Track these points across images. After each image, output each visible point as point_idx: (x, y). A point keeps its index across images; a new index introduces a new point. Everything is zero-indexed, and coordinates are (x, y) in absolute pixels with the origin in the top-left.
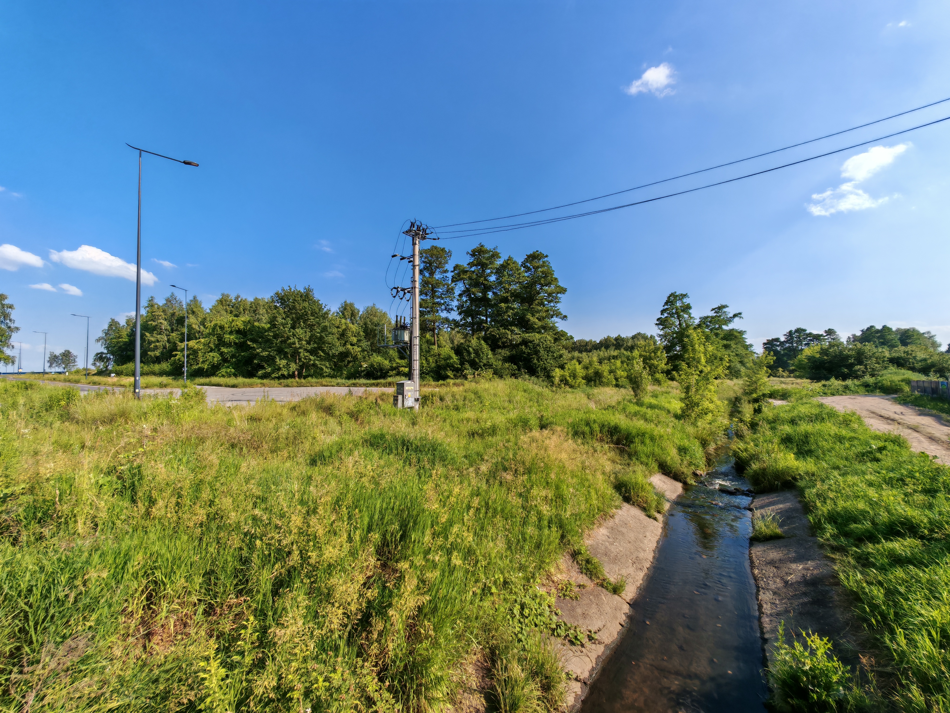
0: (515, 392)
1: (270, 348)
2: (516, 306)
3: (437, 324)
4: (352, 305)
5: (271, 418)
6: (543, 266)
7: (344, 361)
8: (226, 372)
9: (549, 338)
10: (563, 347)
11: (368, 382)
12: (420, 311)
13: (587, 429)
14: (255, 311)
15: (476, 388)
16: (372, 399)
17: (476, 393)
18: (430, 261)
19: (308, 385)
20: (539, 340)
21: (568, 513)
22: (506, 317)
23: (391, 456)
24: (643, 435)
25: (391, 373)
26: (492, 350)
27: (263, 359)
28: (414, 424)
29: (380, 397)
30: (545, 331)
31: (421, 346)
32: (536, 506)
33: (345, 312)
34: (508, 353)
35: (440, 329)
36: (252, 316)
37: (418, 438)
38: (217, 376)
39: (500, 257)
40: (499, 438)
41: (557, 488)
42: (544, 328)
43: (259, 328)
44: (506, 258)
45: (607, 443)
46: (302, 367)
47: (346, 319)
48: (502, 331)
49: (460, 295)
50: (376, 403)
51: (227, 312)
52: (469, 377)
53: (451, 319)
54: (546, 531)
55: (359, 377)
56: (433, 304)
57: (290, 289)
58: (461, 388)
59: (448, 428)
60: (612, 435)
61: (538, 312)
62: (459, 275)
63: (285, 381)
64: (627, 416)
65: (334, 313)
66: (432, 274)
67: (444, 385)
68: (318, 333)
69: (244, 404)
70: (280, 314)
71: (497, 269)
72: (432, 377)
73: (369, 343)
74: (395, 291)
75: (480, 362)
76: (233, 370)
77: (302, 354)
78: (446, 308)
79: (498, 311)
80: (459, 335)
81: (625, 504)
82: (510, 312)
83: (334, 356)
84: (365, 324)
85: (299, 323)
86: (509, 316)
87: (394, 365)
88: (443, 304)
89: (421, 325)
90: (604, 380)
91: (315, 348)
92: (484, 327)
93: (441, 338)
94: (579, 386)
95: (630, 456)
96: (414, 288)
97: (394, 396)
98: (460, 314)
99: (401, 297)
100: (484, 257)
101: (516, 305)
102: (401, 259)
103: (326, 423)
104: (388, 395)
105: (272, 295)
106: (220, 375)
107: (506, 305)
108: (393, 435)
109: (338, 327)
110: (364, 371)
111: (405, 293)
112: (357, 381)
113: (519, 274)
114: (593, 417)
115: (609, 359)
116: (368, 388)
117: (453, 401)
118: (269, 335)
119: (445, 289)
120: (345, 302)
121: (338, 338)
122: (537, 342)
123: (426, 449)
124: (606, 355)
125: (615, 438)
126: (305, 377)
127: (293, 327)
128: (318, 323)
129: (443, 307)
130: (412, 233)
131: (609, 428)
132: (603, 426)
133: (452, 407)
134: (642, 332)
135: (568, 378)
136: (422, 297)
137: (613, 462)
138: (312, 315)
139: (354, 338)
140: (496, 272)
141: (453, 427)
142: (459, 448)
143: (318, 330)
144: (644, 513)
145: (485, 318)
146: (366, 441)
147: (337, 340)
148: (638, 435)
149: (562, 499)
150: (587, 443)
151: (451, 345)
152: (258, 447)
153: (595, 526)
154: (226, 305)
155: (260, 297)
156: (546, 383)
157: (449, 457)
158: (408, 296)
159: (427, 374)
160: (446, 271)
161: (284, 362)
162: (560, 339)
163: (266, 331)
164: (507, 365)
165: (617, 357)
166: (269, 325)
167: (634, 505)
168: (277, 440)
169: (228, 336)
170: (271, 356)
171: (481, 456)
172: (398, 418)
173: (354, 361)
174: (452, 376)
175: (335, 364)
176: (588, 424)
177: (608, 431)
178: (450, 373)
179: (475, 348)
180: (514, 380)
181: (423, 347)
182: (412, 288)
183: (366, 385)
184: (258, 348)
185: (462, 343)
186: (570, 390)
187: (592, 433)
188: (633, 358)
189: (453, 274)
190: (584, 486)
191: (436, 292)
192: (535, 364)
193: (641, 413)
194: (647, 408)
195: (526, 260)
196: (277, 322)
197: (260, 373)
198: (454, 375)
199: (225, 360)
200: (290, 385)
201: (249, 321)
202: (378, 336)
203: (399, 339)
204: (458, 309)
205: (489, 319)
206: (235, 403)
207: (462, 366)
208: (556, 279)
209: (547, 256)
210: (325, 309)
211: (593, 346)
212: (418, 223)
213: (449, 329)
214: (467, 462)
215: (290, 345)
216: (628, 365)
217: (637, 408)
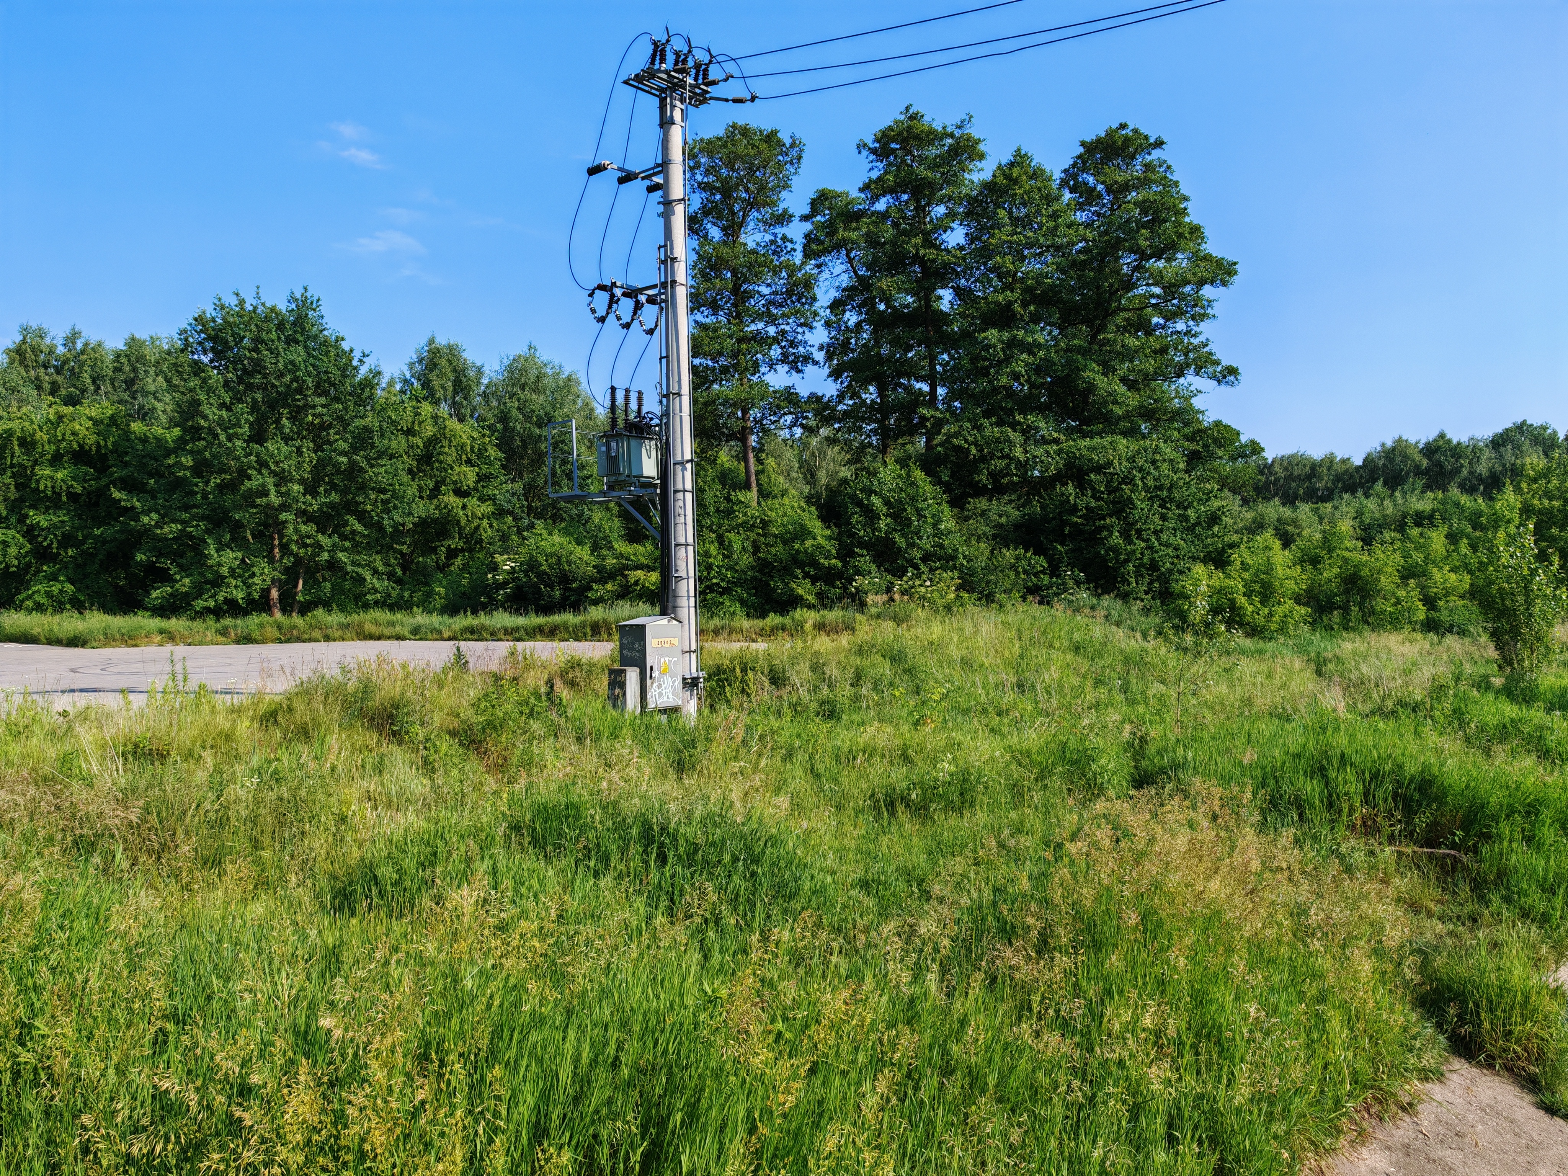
0: (1038, 654)
1: (186, 508)
2: (1041, 338)
3: (755, 413)
4: (452, 352)
5: (197, 750)
6: (1143, 182)
7: (434, 550)
8: (49, 595)
9: (1167, 450)
10: (1223, 483)
11: (521, 621)
12: (694, 370)
13: (1311, 788)
14: (130, 383)
15: (897, 638)
16: (535, 680)
17: (896, 658)
18: (725, 181)
19: (316, 634)
20: (1131, 459)
21: (1242, 1094)
22: (1004, 380)
23: (607, 881)
24: (1532, 810)
25: (598, 590)
26: (952, 503)
27: (162, 547)
28: (681, 768)
29: (563, 674)
30: (1154, 428)
31: (699, 493)
32: (1121, 1064)
33: (433, 376)
34: (1015, 514)
35: (766, 431)
36: (120, 402)
37: (697, 815)
38: (18, 608)
39: (982, 156)
40: (982, 817)
41: (1200, 999)
42: (1148, 414)
43: (144, 440)
44: (1006, 158)
45: (1391, 839)
46: (291, 573)
47: (436, 403)
48: (992, 431)
49: (836, 306)
50: (549, 694)
51: (39, 388)
52: (870, 599)
53: (804, 392)
54: (1161, 1157)
55: (489, 607)
56: (740, 341)
57: (242, 303)
58: (844, 640)
59: (799, 780)
60: (1409, 811)
61: (1129, 355)
62: (830, 228)
63: (239, 624)
64: (1467, 740)
65: (391, 383)
66: (732, 230)
67: (783, 628)
68: (342, 453)
69: (112, 702)
70: (210, 391)
71: (973, 201)
72: (742, 602)
73: (519, 486)
74: (602, 298)
75: (912, 545)
76: (69, 588)
77: (290, 529)
78: (785, 355)
79: (974, 360)
80: (833, 452)
81: (1458, 1063)
82: (1021, 363)
83: (398, 532)
84: (504, 418)
85: (278, 421)
86: (1016, 377)
87: (610, 562)
88: (776, 340)
89: (697, 419)
90: (1379, 604)
91: (332, 506)
92: (923, 418)
93: (771, 462)
94: (1283, 629)
95: (1479, 887)
96: (669, 284)
97: (612, 672)
98: (835, 374)
99: (626, 319)
100: (922, 160)
101: (1042, 335)
102: (622, 181)
103: (379, 769)
104: (590, 669)
105: (184, 325)
106: (29, 603)
107: (1006, 335)
108: (610, 808)
109: (409, 432)
110: (505, 584)
111: (638, 306)
112: (483, 619)
113: (1055, 216)
114: (1339, 741)
115: (1401, 527)
116: (520, 645)
117: (816, 687)
118: (179, 464)
119: (781, 283)
120: (431, 341)
121: (410, 471)
122: (1121, 467)
123: (727, 858)
124: (1390, 509)
125: (1421, 821)
126: (304, 609)
127: (258, 436)
128: (340, 419)
129: (775, 352)
130: (656, 82)
131: (1399, 784)
132: (1375, 776)
133: (813, 706)
134: (1535, 420)
135: (1241, 600)
136: (699, 317)
137: (1415, 907)
138: (320, 390)
139: (465, 468)
140: (968, 214)
141: (817, 776)
142: (841, 853)
143: (342, 445)
144: (1528, 1098)
145: (926, 388)
146: (516, 828)
147: (406, 478)
148: (1511, 812)
149: (1218, 1043)
150: (1315, 838)
151: (807, 490)
152: (163, 847)
153: (1342, 1141)
154: (38, 365)
155: (142, 335)
156: (1155, 620)
157: (807, 885)
158: (650, 313)
159: (725, 591)
160: (784, 218)
161: (231, 557)
162: (1212, 456)
163: (168, 453)
164: (1009, 555)
165: (1431, 517)
166: (177, 431)
167: (1491, 1066)
168: (222, 822)
169: (47, 472)
170: (190, 536)
171: (921, 882)
172: (625, 748)
173: (471, 551)
174: (811, 599)
175: (406, 563)
176: (1319, 770)
177: (1395, 795)
178: (803, 589)
179: (893, 496)
180: (1036, 610)
181: (708, 496)
182: (664, 285)
183: (514, 634)
184: (147, 513)
185: (845, 482)
186: (1249, 643)
187: (1331, 803)
188: (1496, 522)
189: (808, 226)
190: (1301, 995)
191: (750, 295)
192: (1115, 549)
193: (1526, 729)
194: (1549, 710)
195: (1081, 163)
196: (205, 417)
197: (154, 594)
198: (820, 595)
199: (43, 555)
200: (256, 635)
201: (112, 418)
202: (549, 461)
203: (624, 470)
204: (829, 357)
205: (941, 391)
206: (82, 701)
207: (845, 564)
208: (1196, 230)
209: (1159, 144)
210: (363, 370)
211: (1338, 478)
212: (678, 44)
213: (798, 432)
214: (869, 902)
215: (249, 499)
216: (1474, 547)
217: (1510, 710)
